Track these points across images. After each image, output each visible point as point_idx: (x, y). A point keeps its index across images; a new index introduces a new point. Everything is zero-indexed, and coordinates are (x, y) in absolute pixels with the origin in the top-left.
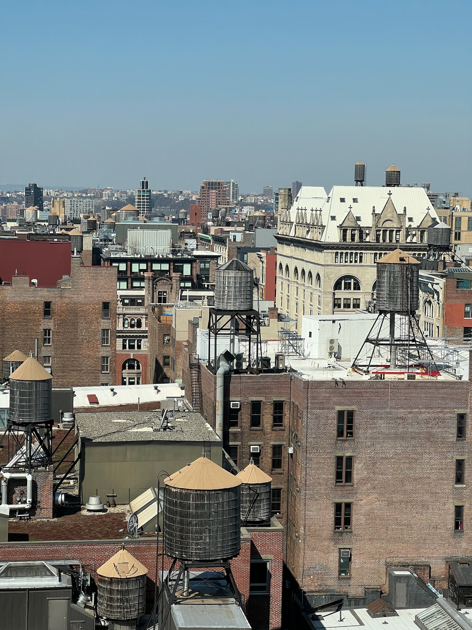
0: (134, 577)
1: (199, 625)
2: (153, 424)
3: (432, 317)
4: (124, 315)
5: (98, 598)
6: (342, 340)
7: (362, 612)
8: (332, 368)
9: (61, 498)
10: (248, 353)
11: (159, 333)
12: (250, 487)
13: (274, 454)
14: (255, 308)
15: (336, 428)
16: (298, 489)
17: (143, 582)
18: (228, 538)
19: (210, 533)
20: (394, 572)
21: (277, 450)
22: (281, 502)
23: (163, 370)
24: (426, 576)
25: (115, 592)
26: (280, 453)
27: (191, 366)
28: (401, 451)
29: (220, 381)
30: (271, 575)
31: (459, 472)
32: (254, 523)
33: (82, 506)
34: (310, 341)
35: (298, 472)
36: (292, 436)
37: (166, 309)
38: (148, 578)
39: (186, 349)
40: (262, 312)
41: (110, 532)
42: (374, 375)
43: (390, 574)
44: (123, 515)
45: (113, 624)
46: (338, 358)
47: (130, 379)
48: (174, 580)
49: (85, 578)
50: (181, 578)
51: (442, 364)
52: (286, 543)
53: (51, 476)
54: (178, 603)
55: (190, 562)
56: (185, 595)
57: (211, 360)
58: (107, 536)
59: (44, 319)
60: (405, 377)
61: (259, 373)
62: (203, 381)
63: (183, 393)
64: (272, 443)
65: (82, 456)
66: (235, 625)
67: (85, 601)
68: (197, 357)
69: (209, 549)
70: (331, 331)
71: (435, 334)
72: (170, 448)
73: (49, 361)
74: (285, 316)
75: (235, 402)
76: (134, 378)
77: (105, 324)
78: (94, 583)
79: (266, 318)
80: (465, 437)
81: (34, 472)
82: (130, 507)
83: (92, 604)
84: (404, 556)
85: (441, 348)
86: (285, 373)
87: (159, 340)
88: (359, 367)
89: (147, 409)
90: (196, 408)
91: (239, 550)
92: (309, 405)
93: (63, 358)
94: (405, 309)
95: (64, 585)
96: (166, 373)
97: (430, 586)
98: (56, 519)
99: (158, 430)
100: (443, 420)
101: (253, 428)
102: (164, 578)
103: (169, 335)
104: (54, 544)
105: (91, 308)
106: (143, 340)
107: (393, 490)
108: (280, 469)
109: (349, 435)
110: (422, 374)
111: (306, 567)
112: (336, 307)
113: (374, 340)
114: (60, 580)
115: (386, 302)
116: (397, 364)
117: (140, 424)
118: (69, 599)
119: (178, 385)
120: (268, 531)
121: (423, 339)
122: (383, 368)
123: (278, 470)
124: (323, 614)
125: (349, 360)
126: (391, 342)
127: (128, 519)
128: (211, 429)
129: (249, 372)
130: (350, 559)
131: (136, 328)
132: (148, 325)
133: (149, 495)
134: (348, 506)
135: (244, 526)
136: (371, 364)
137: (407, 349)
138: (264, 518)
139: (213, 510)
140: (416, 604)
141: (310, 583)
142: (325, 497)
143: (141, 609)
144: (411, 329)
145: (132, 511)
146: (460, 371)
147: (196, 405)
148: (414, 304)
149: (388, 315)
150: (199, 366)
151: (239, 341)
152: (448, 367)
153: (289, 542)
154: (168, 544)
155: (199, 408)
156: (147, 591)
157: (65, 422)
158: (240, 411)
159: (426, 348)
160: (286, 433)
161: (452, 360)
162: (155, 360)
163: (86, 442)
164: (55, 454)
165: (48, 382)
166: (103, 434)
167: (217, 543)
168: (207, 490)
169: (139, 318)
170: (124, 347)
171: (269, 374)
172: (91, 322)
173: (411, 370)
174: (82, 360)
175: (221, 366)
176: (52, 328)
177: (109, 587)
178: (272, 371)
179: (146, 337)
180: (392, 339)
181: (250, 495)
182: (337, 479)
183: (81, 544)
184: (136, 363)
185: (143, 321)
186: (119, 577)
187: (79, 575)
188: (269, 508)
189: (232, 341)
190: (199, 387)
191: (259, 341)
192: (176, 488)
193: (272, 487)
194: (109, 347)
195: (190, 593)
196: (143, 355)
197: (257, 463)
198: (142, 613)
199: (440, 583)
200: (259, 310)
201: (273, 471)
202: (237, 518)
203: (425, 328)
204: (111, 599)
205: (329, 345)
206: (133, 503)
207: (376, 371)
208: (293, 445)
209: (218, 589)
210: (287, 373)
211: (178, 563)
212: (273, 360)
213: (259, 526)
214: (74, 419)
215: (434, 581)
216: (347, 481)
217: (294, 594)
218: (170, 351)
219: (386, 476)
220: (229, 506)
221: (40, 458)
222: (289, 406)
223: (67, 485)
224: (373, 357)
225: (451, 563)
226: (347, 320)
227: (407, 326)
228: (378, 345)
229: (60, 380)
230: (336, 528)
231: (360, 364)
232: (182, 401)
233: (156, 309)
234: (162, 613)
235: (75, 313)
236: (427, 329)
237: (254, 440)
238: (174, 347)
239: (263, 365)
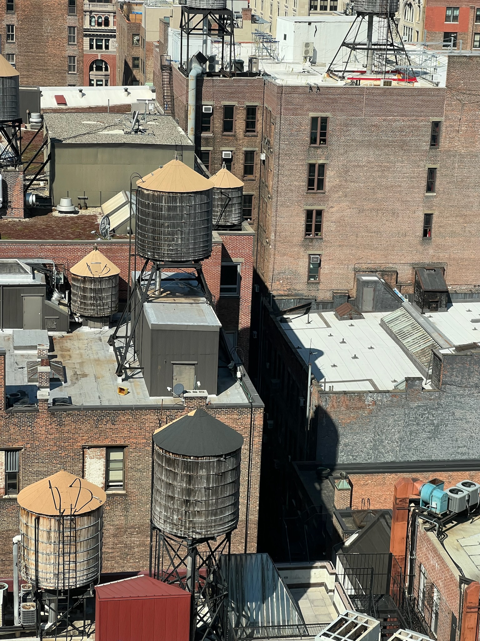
0: (107, 277)
1: (170, 321)
2: (124, 126)
3: (412, 21)
4: (91, 12)
5: (72, 296)
6: (318, 43)
7: (330, 316)
8: (306, 73)
9: (32, 199)
10: (221, 55)
11: (128, 32)
12: (222, 191)
13: (246, 160)
14: (229, 7)
15: (309, 135)
16: (269, 196)
17: (116, 282)
18: (200, 240)
19: (182, 235)
20: (362, 277)
21: (249, 156)
22: (252, 208)
23: (132, 73)
24: (393, 282)
25: (88, 290)
26: (252, 159)
27: (163, 67)
28: (373, 159)
29: (192, 84)
30: (241, 278)
31: (431, 180)
32: (225, 227)
33: (53, 208)
34: (285, 44)
35: (270, 179)
36: (264, 142)
37: (135, 7)
38: (120, 278)
39: (158, 50)
40: (235, 12)
41: (82, 233)
42: (349, 81)
43: (358, 279)
44: (94, 217)
45: (86, 320)
46: (313, 63)
47: (97, 81)
48: (146, 280)
49: (58, 277)
50: (153, 278)
51: (420, 70)
52: (256, 248)
53: (21, 176)
54: (151, 301)
55: (163, 263)
56: (157, 294)
57: (183, 62)
58: (79, 237)
59: (7, 14)
60: (381, 83)
61: (232, 77)
62: (175, 84)
63: (154, 96)
64: (244, 149)
65: (51, 157)
66: (206, 322)
67: (59, 299)
68: (168, 59)
69: (181, 250)
70: (307, 34)
71: (414, 39)
72: (141, 151)
73: (13, 59)
74: (259, 18)
75: (207, 106)
76: (102, 81)
77: (71, 21)
78: (68, 282)
79: (240, 20)
80: (439, 146)
81: (4, 171)
82: (102, 209)
83: (66, 301)
84: (373, 262)
85: (419, 53)
86: (259, 77)
87: (128, 40)
88: (335, 73)
89: (117, 112)
90: (167, 112)
91: (211, 252)
92: (282, 110)
93: (27, 56)
94: (384, 11)
95: (38, 283)
96: (136, 76)
97: (396, 290)
98: (27, 219)
99: (130, 133)
100: (418, 128)
101: (225, 133)
102: (137, 278)
103: (138, 35)
104: (27, 243)
105: (56, 3)
106: (111, 40)
107: (364, 197)
108: (252, 176)
109: (322, 142)
110: (399, 80)
111: (276, 272)
112: (312, 9)
113: (351, 44)
114: (34, 278)
115: (364, 3)
116: (373, 70)
117: (111, 126)
118: (43, 296)
119: (149, 88)
120: (240, 235)
121: (402, 43)
122: (359, 73)
123: (250, 177)
124: (291, 317)
125: (324, 65)
126: (369, 46)
127: (99, 221)
128: (183, 133)
129: (221, 75)
130: (320, 264)
131: (103, 26)
132: (117, 23)
133: (120, 198)
134: (319, 213)
135: (215, 230)
136: (347, 70)
137: (384, 54)
138: (236, 222)
139: (185, 212)
140: (382, 308)
141: (279, 287)
142: (296, 204)
143: (114, 307)
144: (389, 34)
145: (103, 213)
146: (437, 77)
147: (168, 109)
148: (393, 6)
149: (367, 18)
150: (170, 68)
151: (212, 42)
152: (426, 73)
153: (259, 248)
154: (140, 245)
155: (170, 112)
156: (120, 290)
157: (32, 122)
158: (213, 116)
159: (404, 53)
160: (258, 139)
161: (429, 66)
162: (124, 62)
163: (56, 143)
164: (23, 155)
165: (15, 79)
166: (72, 135)
167: (188, 245)
168: (180, 193)
169: (106, 16)
170: (91, 47)
171: (242, 78)
172: (56, 18)
173: (387, 76)
174: (47, 59)
175: (193, 68)
176: (16, 24)
177: (82, 286)
178: (245, 75)
179: (114, 36)
180: (369, 43)
181: (221, 199)
182: (309, 186)
183: (53, 244)
184: (103, 64)
185: (111, 19)
186: (92, 276)
187: (53, 273)
188: (240, 213)
189: (205, 42)
190: (171, 90)
191: (233, 43)
192: (148, 190)
193: (244, 193)
194: (75, 46)
195: (162, 293)
196: (111, 56)
197: (229, 168)
198: (115, 310)
199: (406, 288)
200: (232, 9)
201: (245, 178)
202: (209, 221)
203: (404, 33)
204: (85, 297)
205: (304, 49)
206: (104, 206)
207: (351, 77)
208: (265, 151)
209: (189, 289)
210: (261, 77)
211: (150, 263)
212: (246, 64)
213: (230, 230)
214: (43, 120)
215: (401, 286)
216: (318, 188)
217: (263, 297)
218: (139, 52)
219: (358, 184)
220: (201, 209)
221: (9, 158)
222: (262, 111)
223: (37, 186)
224: (349, 62)
225: (418, 269)
226: (323, 22)
227: (386, 29)
228: (354, 49)
229: (25, 79)
230: (306, 235)
231: (336, 69)
232: (153, 105)
233: (125, 7)
234: (135, 310)
235: (39, 8)
236: (407, 34)
237: (226, 145)
238: (144, 48)
239: (237, 69)
